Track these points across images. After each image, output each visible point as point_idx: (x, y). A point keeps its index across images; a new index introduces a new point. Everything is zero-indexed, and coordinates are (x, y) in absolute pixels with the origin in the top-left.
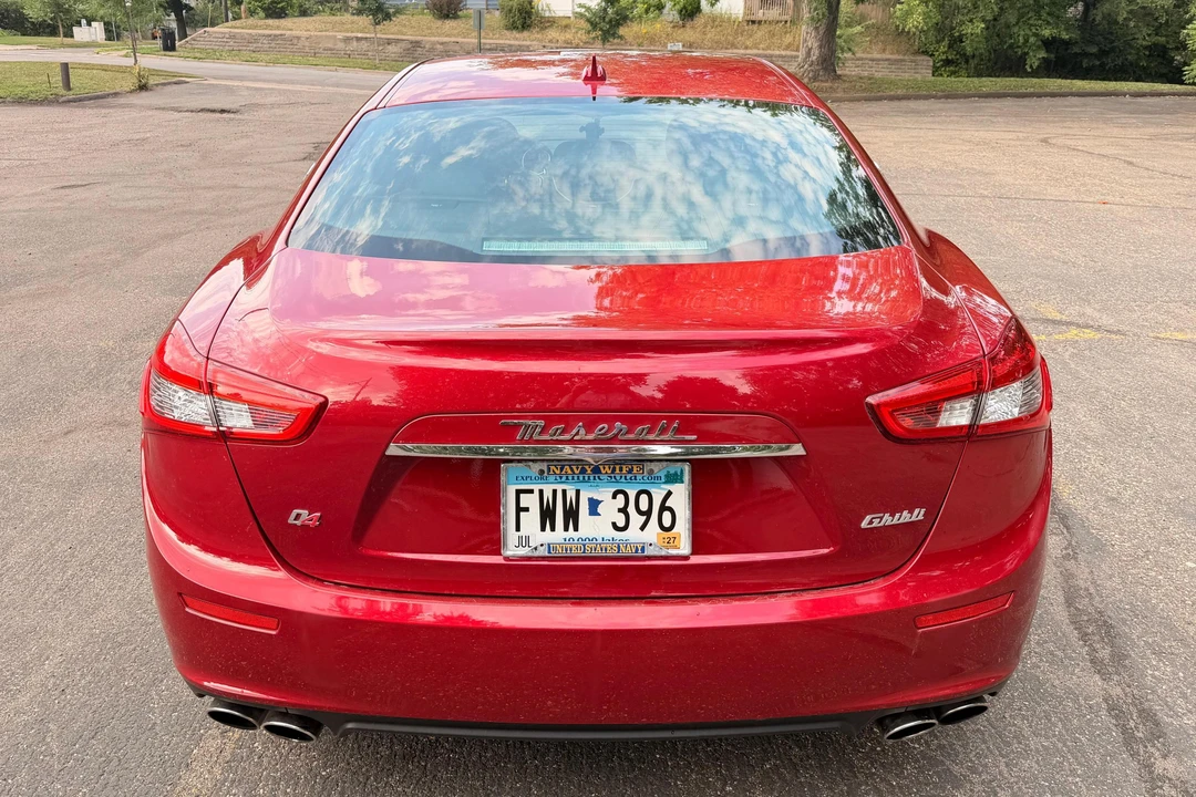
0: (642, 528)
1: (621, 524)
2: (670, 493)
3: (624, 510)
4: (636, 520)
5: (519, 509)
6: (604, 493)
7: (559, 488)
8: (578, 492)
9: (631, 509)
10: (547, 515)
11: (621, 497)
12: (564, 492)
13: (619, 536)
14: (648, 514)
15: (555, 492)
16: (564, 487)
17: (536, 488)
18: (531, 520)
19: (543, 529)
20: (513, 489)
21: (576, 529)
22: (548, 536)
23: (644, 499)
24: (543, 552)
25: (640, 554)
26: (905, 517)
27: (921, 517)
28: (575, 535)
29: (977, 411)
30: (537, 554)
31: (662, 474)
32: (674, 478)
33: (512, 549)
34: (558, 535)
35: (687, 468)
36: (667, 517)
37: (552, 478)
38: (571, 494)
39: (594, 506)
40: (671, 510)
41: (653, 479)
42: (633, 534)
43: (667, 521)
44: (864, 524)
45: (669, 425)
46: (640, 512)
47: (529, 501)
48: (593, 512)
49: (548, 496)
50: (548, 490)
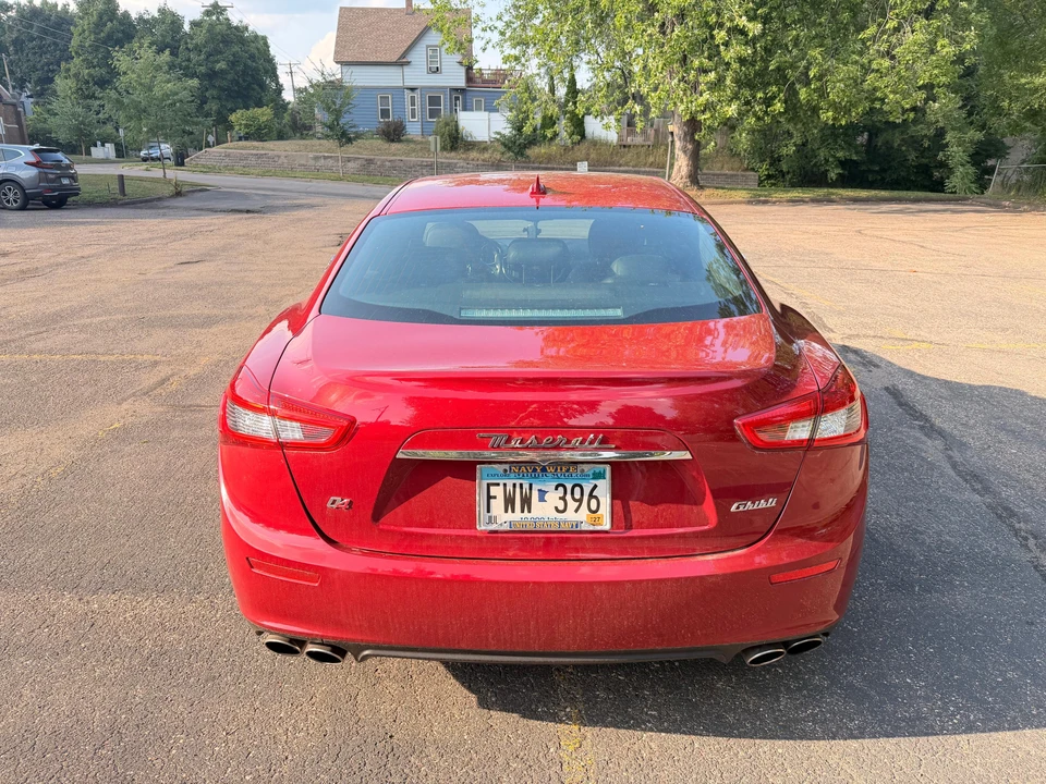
0: (576, 511)
1: (561, 508)
2: (596, 486)
3: (563, 498)
4: (572, 505)
5: (489, 497)
6: (550, 486)
7: (518, 482)
8: (531, 485)
9: (569, 497)
10: (509, 502)
11: (561, 489)
12: (521, 485)
13: (560, 516)
14: (580, 501)
15: (514, 485)
16: (521, 481)
17: (501, 482)
18: (498, 505)
19: (506, 511)
20: (485, 483)
21: (529, 512)
22: (510, 516)
23: (577, 490)
24: (506, 527)
25: (574, 529)
26: (763, 504)
27: (773, 504)
28: (529, 516)
29: (814, 430)
30: (502, 528)
31: (591, 473)
32: (599, 476)
33: (482, 526)
34: (517, 516)
35: (608, 468)
36: (593, 502)
37: (512, 475)
38: (526, 486)
39: (542, 493)
40: (596, 497)
41: (585, 476)
42: (570, 515)
43: (594, 507)
44: (733, 509)
45: (595, 438)
46: (574, 500)
47: (497, 491)
48: (542, 499)
49: (510, 488)
50: (510, 483)
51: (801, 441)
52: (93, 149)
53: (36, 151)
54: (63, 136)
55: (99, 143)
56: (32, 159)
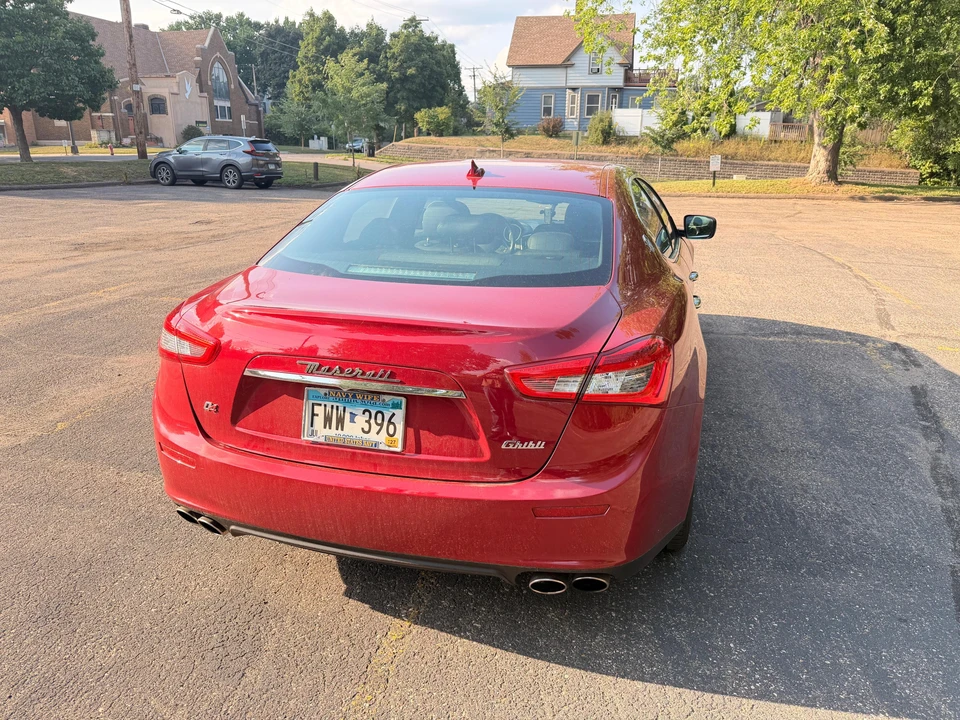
0: (378, 433)
1: (366, 429)
2: (394, 415)
3: (368, 422)
4: (375, 428)
5: (313, 415)
6: (359, 410)
7: (335, 404)
8: (345, 408)
9: (372, 421)
10: (328, 420)
11: (367, 414)
12: (337, 407)
13: (365, 436)
14: (381, 425)
15: (332, 407)
16: (338, 404)
17: (323, 403)
18: (319, 421)
19: (325, 427)
20: (311, 402)
21: (342, 430)
22: (327, 432)
23: (380, 416)
24: (322, 440)
25: (373, 447)
26: (531, 445)
27: (542, 447)
28: (342, 433)
29: (584, 385)
30: (319, 440)
31: (390, 403)
32: (397, 406)
33: (306, 437)
34: (333, 432)
35: (404, 400)
36: (391, 427)
37: (331, 398)
38: (341, 409)
39: (353, 415)
40: (393, 423)
41: (386, 405)
42: (373, 437)
43: (391, 432)
44: (503, 447)
45: (385, 372)
46: (377, 423)
47: (319, 410)
48: (352, 421)
49: (329, 408)
50: (329, 404)
51: (571, 394)
52: (311, 141)
53: (251, 142)
54: (288, 130)
55: (316, 137)
56: (249, 149)
